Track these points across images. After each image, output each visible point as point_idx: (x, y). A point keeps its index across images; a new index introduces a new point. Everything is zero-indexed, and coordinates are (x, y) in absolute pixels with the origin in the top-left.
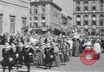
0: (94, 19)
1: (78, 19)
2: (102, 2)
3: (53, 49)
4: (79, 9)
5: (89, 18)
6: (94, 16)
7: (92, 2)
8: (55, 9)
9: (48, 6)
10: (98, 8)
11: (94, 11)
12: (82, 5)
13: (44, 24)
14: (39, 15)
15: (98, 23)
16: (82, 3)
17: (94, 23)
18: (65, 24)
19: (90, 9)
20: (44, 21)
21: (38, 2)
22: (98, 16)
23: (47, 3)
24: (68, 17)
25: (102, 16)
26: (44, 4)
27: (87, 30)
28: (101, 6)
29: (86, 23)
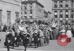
0: (67, 13)
1: (56, 14)
2: (72, 1)
3: (39, 34)
4: (56, 6)
5: (64, 13)
6: (67, 11)
7: (65, 1)
8: (39, 6)
9: (34, 5)
10: (70, 6)
11: (67, 8)
12: (58, 4)
13: (31, 17)
14: (28, 10)
15: (69, 17)
16: (58, 2)
17: (67, 16)
18: (46, 17)
19: (64, 6)
20: (31, 15)
21: (27, 2)
22: (70, 11)
23: (33, 2)
24: (49, 12)
25: (73, 11)
26: (31, 3)
27: (61, 21)
28: (72, 4)
29: (61, 16)
